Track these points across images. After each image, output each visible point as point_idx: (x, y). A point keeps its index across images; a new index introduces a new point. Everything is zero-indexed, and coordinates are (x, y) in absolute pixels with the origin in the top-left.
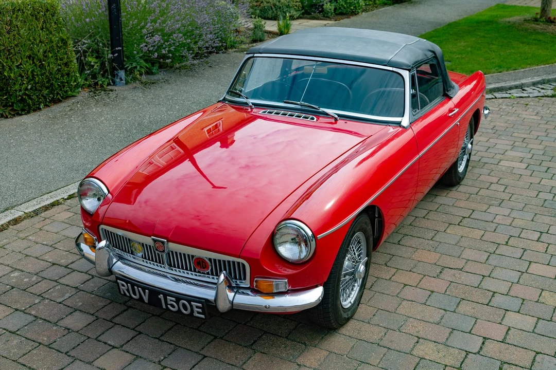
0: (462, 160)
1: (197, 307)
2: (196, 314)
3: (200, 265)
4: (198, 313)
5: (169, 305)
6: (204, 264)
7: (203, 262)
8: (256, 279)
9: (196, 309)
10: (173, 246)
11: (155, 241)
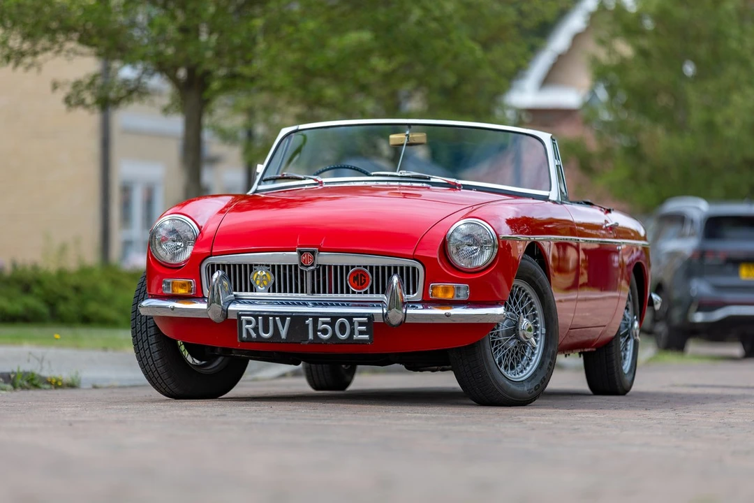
0: (626, 349)
1: (361, 324)
2: (357, 337)
3: (359, 278)
4: (361, 333)
5: (320, 331)
6: (363, 278)
7: (361, 275)
10: (326, 258)
11: (301, 253)
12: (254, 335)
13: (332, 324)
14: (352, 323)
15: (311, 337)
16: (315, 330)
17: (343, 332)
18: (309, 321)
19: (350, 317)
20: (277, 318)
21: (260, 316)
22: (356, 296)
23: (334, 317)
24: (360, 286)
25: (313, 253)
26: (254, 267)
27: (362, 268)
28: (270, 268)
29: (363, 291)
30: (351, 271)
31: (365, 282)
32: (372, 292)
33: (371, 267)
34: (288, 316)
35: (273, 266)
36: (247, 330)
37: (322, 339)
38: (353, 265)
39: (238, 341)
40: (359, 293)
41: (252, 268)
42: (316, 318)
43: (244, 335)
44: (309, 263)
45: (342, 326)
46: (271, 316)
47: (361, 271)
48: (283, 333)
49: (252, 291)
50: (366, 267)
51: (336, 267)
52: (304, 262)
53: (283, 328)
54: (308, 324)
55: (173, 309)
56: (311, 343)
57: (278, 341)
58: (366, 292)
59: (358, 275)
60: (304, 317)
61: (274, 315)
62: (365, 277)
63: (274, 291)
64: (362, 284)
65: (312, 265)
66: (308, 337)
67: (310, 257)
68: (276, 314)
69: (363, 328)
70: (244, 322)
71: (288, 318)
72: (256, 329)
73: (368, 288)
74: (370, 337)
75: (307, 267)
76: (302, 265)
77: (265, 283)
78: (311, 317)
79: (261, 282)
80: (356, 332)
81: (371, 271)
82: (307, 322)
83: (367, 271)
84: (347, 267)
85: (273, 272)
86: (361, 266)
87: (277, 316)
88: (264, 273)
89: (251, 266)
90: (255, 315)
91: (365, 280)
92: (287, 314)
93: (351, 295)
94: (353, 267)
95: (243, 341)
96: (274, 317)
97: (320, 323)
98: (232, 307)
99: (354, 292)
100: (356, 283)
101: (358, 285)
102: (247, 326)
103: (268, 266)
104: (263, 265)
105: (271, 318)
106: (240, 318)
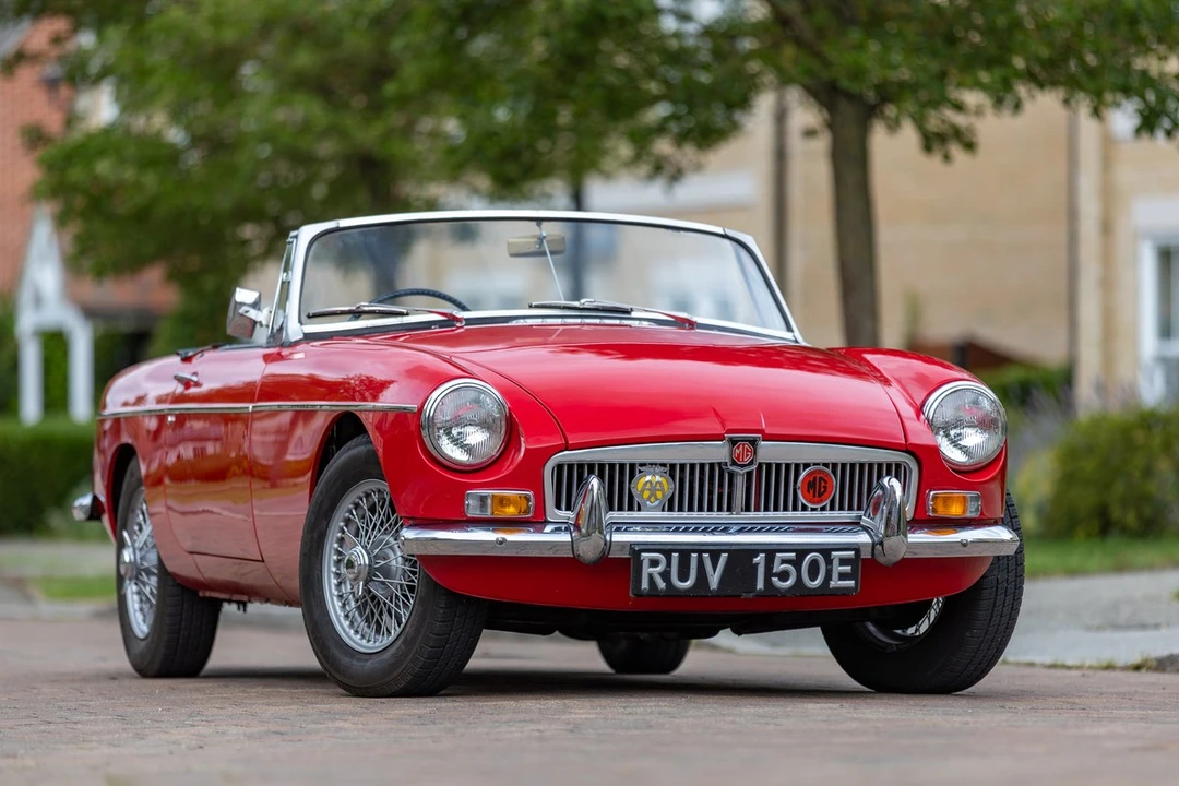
1: (843, 562)
4: (843, 576)
5: (776, 575)
6: (823, 484)
8: (932, 493)
9: (838, 569)
11: (733, 442)
12: (662, 585)
13: (797, 563)
14: (829, 562)
15: (760, 585)
16: (769, 573)
17: (813, 574)
18: (760, 559)
19: (826, 551)
20: (706, 555)
21: (675, 551)
22: (808, 514)
23: (801, 552)
24: (817, 498)
25: (753, 443)
26: (638, 468)
27: (821, 467)
28: (668, 469)
29: (818, 506)
30: (803, 474)
31: (825, 491)
32: (832, 508)
33: (835, 465)
34: (724, 551)
35: (673, 466)
36: (651, 576)
37: (778, 589)
38: (809, 461)
39: (631, 595)
40: (813, 509)
41: (633, 469)
42: (770, 552)
43: (645, 585)
44: (747, 460)
45: (814, 566)
46: (694, 551)
47: (820, 471)
48: (714, 580)
49: (631, 508)
50: (826, 465)
51: (778, 466)
52: (738, 458)
53: (715, 571)
54: (757, 564)
55: (503, 542)
56: (761, 596)
57: (703, 594)
58: (823, 509)
59: (815, 478)
60: (752, 551)
61: (700, 549)
62: (826, 482)
63: (671, 509)
64: (819, 496)
65: (751, 463)
66: (756, 585)
67: (748, 451)
68: (705, 548)
69: (848, 568)
70: (646, 564)
71: (725, 555)
72: (666, 575)
73: (827, 502)
74: (856, 583)
75: (742, 466)
76: (734, 463)
77: (659, 494)
78: (762, 551)
79: (653, 493)
80: (835, 576)
81: (834, 472)
82: (756, 560)
83: (829, 471)
84: (797, 466)
85: (672, 476)
86: (818, 464)
87: (706, 551)
88: (658, 478)
89: (632, 466)
90: (666, 550)
91: (825, 487)
92: (723, 548)
93: (799, 514)
94: (806, 466)
95: (640, 595)
96: (700, 552)
97: (777, 561)
98: (618, 538)
99: (804, 508)
100: (812, 492)
101: (814, 496)
102: (651, 569)
103: (663, 465)
104: (656, 464)
105: (694, 555)
106: (639, 556)
